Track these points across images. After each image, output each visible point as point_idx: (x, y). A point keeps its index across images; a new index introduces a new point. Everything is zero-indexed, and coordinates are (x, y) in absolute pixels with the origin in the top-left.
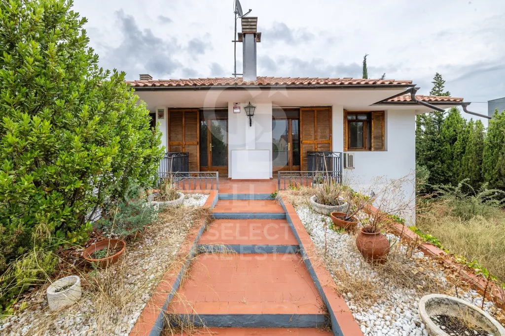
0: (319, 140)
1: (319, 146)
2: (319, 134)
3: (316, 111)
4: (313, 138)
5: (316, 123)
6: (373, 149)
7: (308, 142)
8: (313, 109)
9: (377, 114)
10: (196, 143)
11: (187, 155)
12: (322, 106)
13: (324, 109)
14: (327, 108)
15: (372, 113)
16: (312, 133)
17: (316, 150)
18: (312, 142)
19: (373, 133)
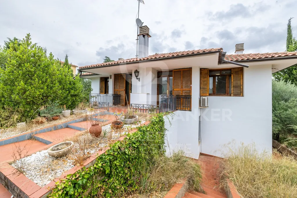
0: (184, 89)
1: (184, 92)
2: (184, 85)
3: (182, 71)
4: (180, 87)
5: (182, 79)
6: (232, 95)
7: (177, 89)
8: (180, 70)
9: (236, 70)
10: (124, 90)
11: (119, 96)
12: (186, 67)
13: (187, 69)
14: (189, 69)
15: (232, 69)
16: (180, 84)
17: (182, 95)
18: (179, 90)
19: (232, 84)
